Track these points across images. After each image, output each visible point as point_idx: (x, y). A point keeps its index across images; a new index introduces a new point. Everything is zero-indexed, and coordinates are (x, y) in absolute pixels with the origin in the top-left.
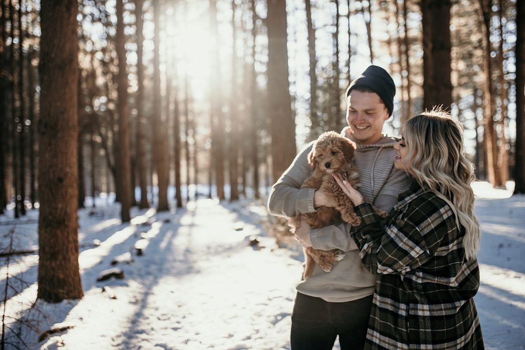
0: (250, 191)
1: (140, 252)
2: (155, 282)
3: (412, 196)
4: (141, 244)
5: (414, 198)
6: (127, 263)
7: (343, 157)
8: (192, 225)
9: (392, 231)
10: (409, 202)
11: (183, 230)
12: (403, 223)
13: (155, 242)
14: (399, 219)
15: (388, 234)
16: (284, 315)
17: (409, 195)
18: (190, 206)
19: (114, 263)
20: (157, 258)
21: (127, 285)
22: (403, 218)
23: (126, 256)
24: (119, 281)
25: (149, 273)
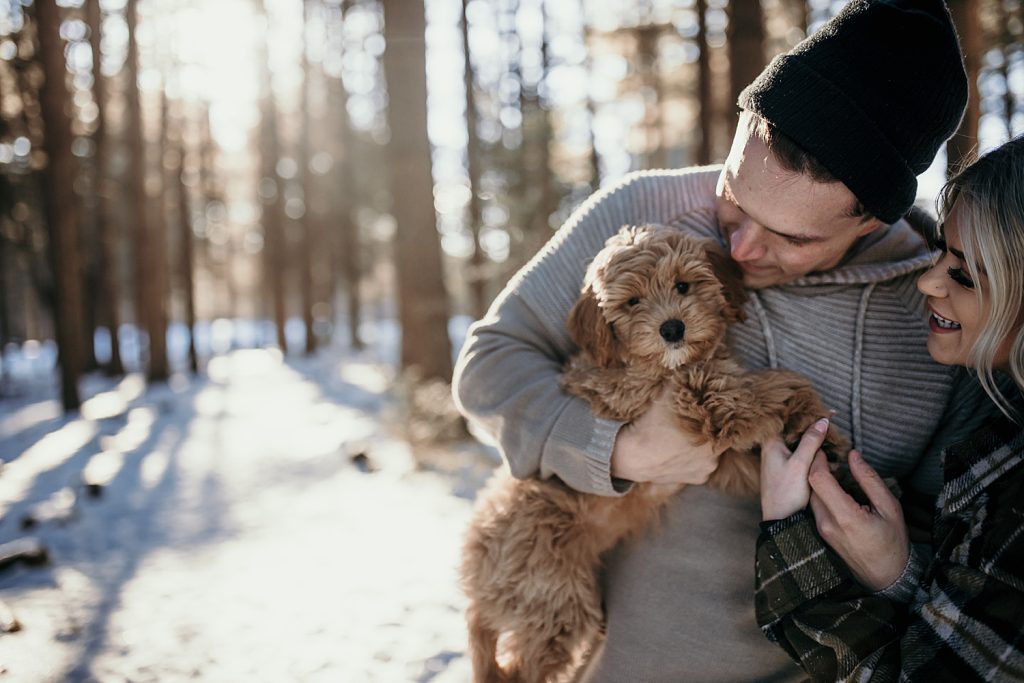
0: (341, 335)
1: (95, 491)
2: (129, 571)
3: (999, 455)
4: (101, 470)
5: (1006, 467)
6: (61, 523)
7: (722, 299)
8: (221, 416)
9: (937, 614)
10: (986, 482)
11: (201, 428)
12: (978, 582)
13: (133, 461)
14: (957, 564)
15: (927, 625)
16: (447, 658)
17: (984, 452)
18: (216, 368)
19: (29, 524)
20: (137, 500)
21: (53, 584)
22: (974, 562)
23: (62, 503)
24: (37, 575)
25: (112, 545)
